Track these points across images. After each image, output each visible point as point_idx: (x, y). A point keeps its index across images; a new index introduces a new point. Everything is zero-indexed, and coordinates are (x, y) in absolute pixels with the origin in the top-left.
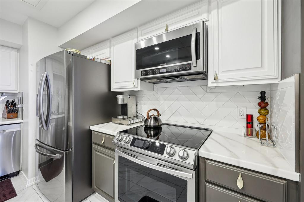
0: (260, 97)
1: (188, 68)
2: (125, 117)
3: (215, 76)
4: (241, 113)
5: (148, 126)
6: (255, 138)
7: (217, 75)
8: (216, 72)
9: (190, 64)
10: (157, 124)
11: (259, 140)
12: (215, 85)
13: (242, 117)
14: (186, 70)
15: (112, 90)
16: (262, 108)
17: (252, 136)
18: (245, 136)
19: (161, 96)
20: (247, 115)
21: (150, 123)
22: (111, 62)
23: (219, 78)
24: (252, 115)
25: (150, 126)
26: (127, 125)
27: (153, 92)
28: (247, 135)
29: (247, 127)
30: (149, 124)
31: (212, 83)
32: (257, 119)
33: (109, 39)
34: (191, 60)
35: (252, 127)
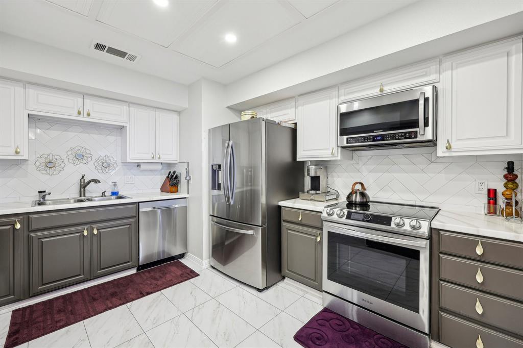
0: (506, 168)
1: (413, 136)
2: (318, 192)
3: (448, 145)
4: (481, 187)
5: (353, 201)
6: (498, 216)
7: (449, 144)
8: (448, 140)
9: (416, 132)
10: (365, 200)
11: (504, 218)
12: (447, 154)
13: (481, 192)
14: (410, 138)
15: (298, 160)
16: (508, 181)
17: (496, 214)
18: (486, 215)
19: (363, 167)
20: (489, 190)
21: (356, 199)
22: (296, 126)
23: (452, 147)
24: (496, 190)
25: (356, 202)
26: (323, 202)
27: (352, 162)
28: (489, 213)
29: (489, 203)
30: (354, 200)
31: (443, 152)
32: (503, 194)
33: (294, 97)
34: (418, 127)
35: (495, 203)
